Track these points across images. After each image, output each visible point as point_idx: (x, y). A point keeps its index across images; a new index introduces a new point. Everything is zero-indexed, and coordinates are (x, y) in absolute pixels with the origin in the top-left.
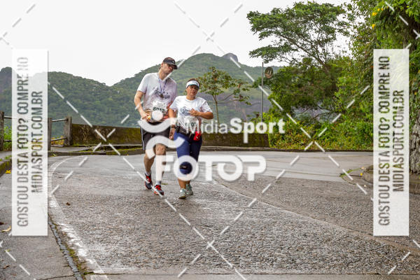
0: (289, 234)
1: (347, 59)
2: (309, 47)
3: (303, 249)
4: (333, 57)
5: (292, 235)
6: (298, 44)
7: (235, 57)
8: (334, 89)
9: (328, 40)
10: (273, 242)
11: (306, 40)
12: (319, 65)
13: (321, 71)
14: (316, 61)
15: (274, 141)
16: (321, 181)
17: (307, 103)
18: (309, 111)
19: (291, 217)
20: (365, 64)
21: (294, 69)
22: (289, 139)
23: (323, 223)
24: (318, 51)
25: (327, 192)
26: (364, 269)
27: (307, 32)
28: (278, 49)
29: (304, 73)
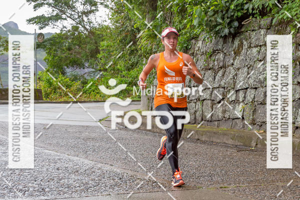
0: (45, 169)
1: (107, 28)
2: (77, 17)
3: (54, 180)
4: (96, 25)
5: (47, 169)
6: (68, 14)
7: (16, 24)
8: (98, 52)
9: (91, 12)
10: (29, 176)
11: (73, 11)
12: (85, 32)
13: (87, 37)
14: (83, 29)
15: (47, 95)
16: (82, 126)
17: (76, 64)
18: (78, 70)
19: (50, 155)
20: (121, 31)
21: (64, 35)
22: (61, 93)
23: (75, 158)
24: (83, 21)
25: (85, 134)
26: (100, 192)
27: (74, 5)
28: (50, 19)
29: (73, 38)
